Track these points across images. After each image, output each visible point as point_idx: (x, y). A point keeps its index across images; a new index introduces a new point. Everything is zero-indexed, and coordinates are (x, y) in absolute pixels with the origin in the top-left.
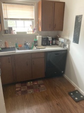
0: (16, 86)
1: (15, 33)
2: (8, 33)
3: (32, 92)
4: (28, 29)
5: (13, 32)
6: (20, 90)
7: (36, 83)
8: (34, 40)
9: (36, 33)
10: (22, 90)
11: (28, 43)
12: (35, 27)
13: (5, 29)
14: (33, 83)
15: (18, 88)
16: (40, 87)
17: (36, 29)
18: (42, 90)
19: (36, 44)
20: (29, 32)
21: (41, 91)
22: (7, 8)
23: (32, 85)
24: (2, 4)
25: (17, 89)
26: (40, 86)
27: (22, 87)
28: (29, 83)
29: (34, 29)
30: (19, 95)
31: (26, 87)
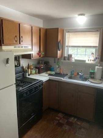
0: (59, 115)
1: (73, 60)
2: (66, 60)
3: (66, 128)
4: (89, 58)
5: (71, 59)
6: (59, 120)
7: (79, 123)
8: (90, 71)
9: (96, 63)
10: (61, 121)
11: (82, 73)
12: (98, 56)
13: (66, 56)
14: (77, 121)
15: (59, 117)
16: (79, 130)
17: (98, 58)
18: (79, 135)
19: (92, 76)
20: (89, 61)
21: (76, 134)
22: (70, 37)
23: (74, 122)
24: (67, 33)
25: (57, 118)
26: (81, 129)
27: (63, 119)
28: (73, 118)
29: (96, 58)
30: (54, 124)
31: (66, 121)
